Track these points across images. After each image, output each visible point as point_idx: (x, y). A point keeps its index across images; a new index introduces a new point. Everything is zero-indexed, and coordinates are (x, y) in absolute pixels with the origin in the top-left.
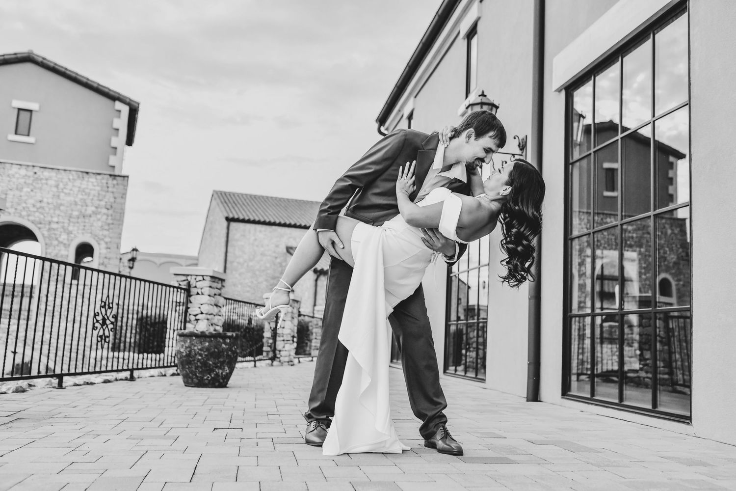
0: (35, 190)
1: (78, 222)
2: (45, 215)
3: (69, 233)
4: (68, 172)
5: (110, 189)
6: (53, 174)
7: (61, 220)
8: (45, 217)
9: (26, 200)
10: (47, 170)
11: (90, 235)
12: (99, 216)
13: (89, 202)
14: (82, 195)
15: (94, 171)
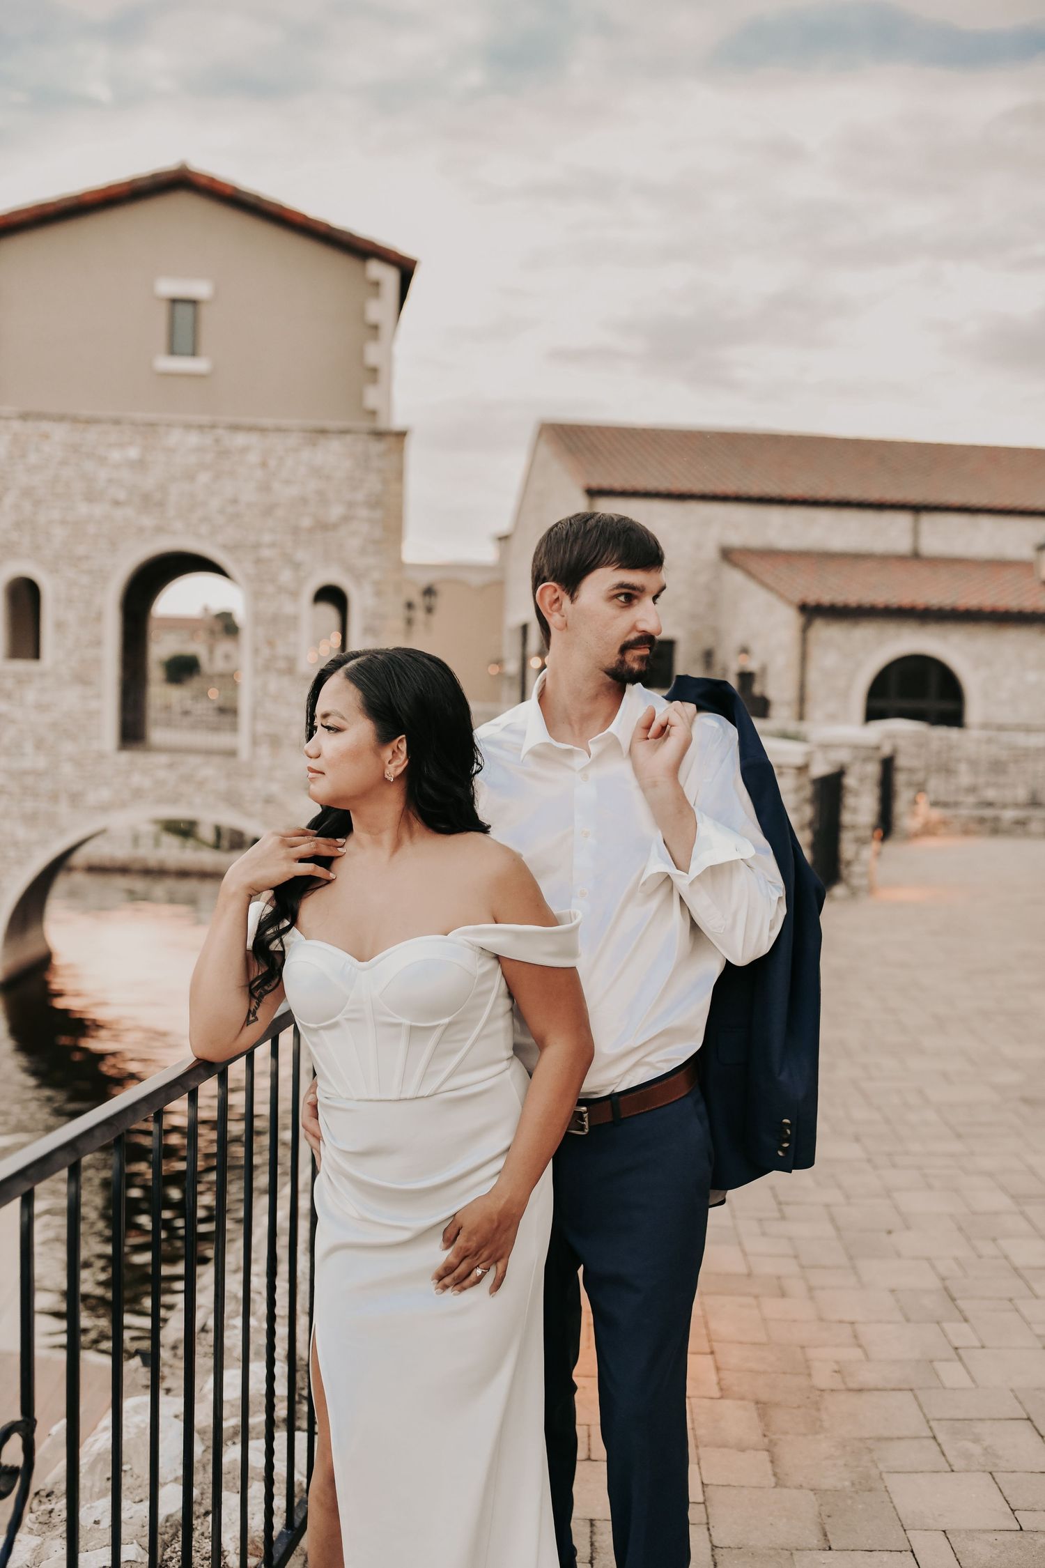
0: (221, 478)
1: (312, 542)
3: (297, 566)
4: (285, 432)
5: (373, 464)
7: (278, 538)
8: (244, 533)
9: (205, 500)
11: (339, 568)
12: (355, 525)
13: (331, 495)
14: (317, 480)
15: (337, 426)
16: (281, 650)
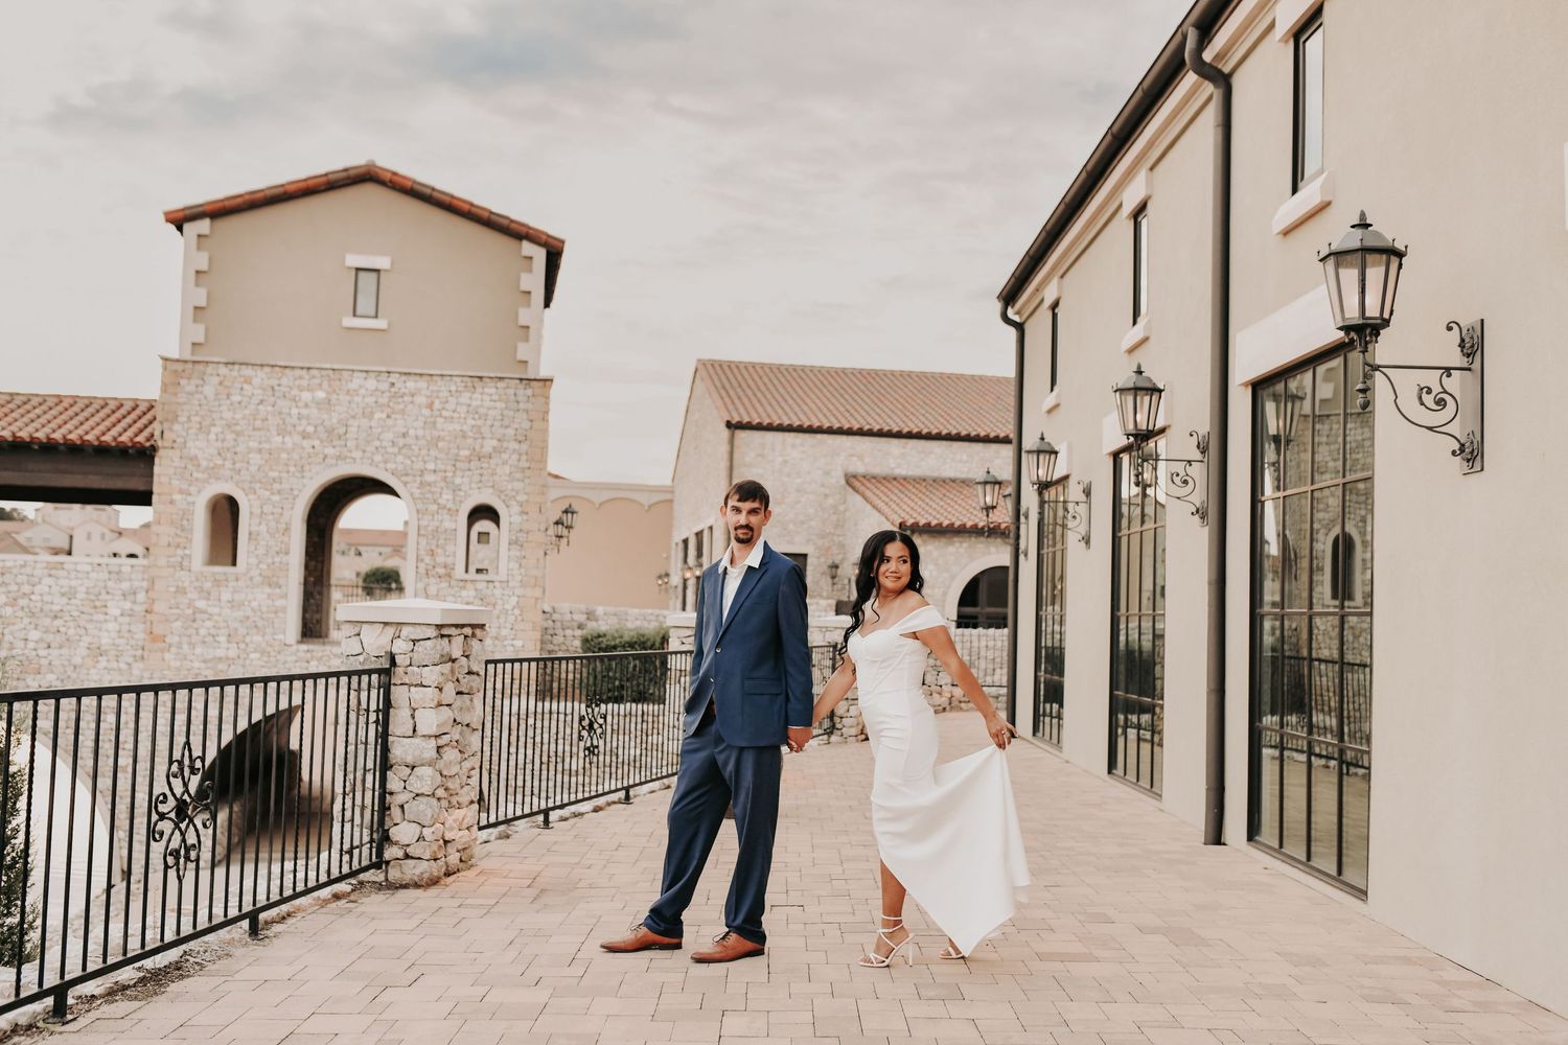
0: (393, 416)
1: (469, 470)
2: (414, 459)
3: (456, 489)
4: (449, 378)
5: (522, 406)
6: (422, 384)
7: (441, 467)
8: (412, 462)
9: (380, 434)
10: (412, 378)
11: (491, 490)
12: (505, 456)
13: (486, 430)
14: (474, 419)
15: (492, 375)
16: (440, 559)
